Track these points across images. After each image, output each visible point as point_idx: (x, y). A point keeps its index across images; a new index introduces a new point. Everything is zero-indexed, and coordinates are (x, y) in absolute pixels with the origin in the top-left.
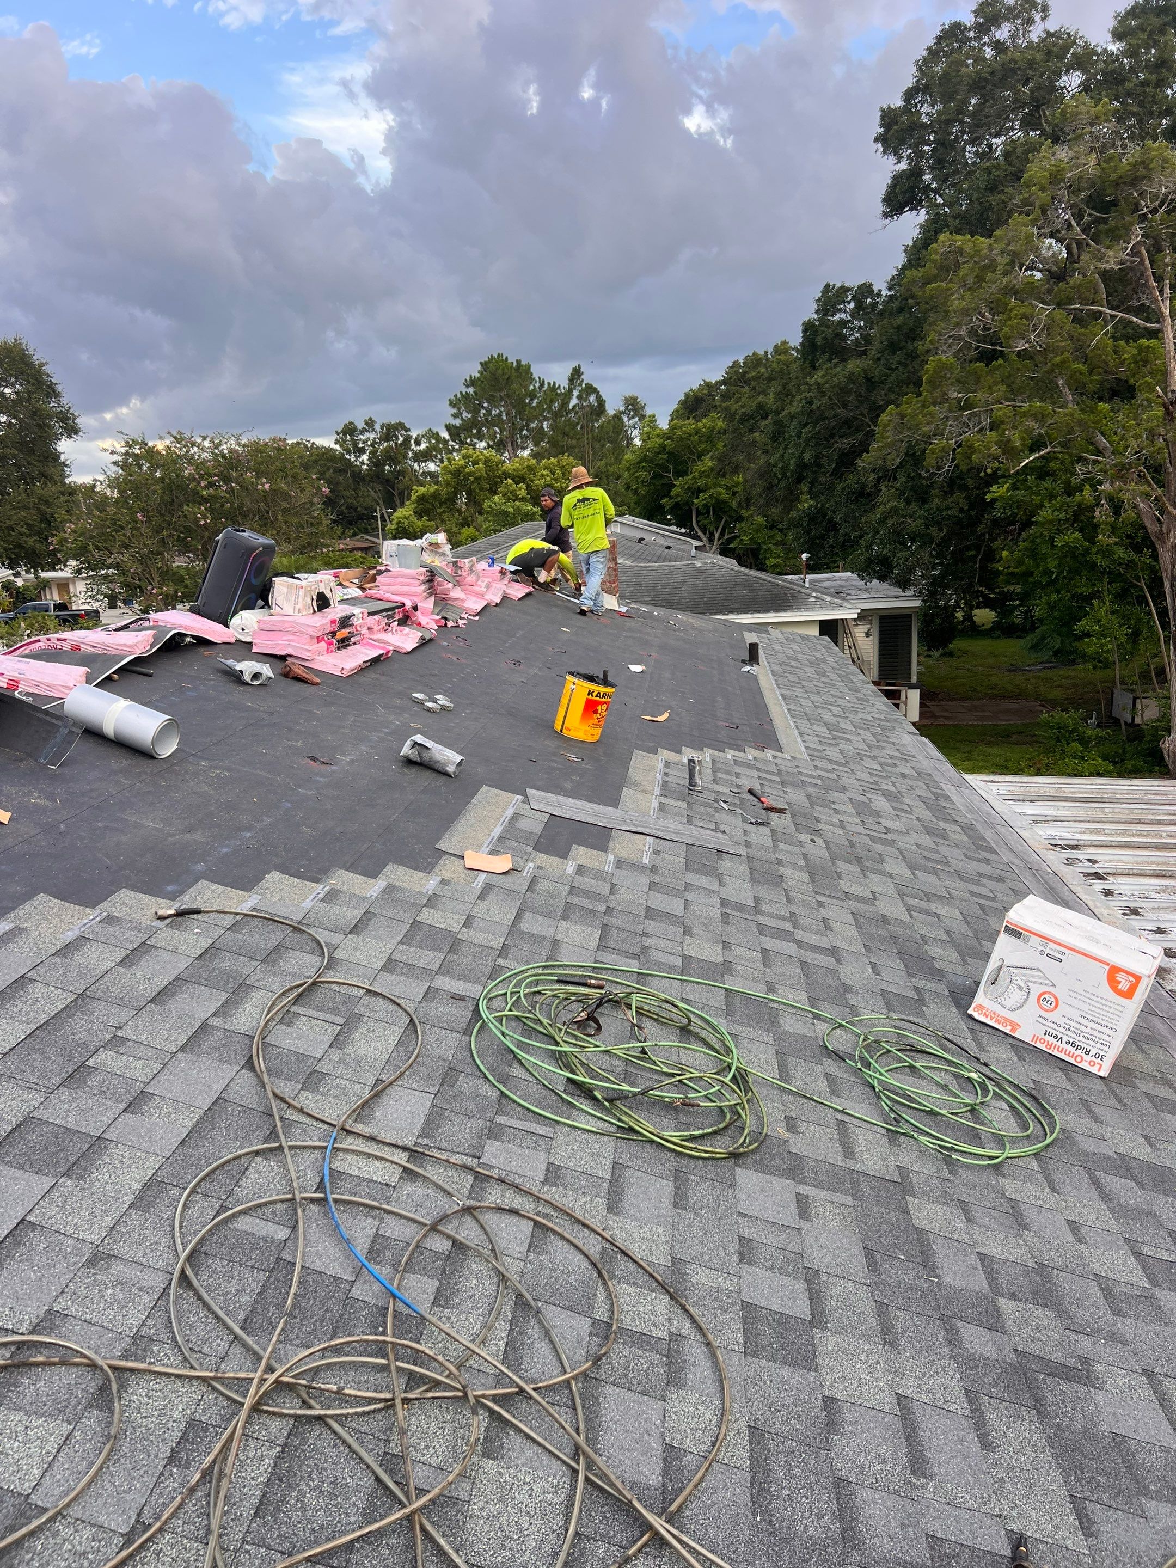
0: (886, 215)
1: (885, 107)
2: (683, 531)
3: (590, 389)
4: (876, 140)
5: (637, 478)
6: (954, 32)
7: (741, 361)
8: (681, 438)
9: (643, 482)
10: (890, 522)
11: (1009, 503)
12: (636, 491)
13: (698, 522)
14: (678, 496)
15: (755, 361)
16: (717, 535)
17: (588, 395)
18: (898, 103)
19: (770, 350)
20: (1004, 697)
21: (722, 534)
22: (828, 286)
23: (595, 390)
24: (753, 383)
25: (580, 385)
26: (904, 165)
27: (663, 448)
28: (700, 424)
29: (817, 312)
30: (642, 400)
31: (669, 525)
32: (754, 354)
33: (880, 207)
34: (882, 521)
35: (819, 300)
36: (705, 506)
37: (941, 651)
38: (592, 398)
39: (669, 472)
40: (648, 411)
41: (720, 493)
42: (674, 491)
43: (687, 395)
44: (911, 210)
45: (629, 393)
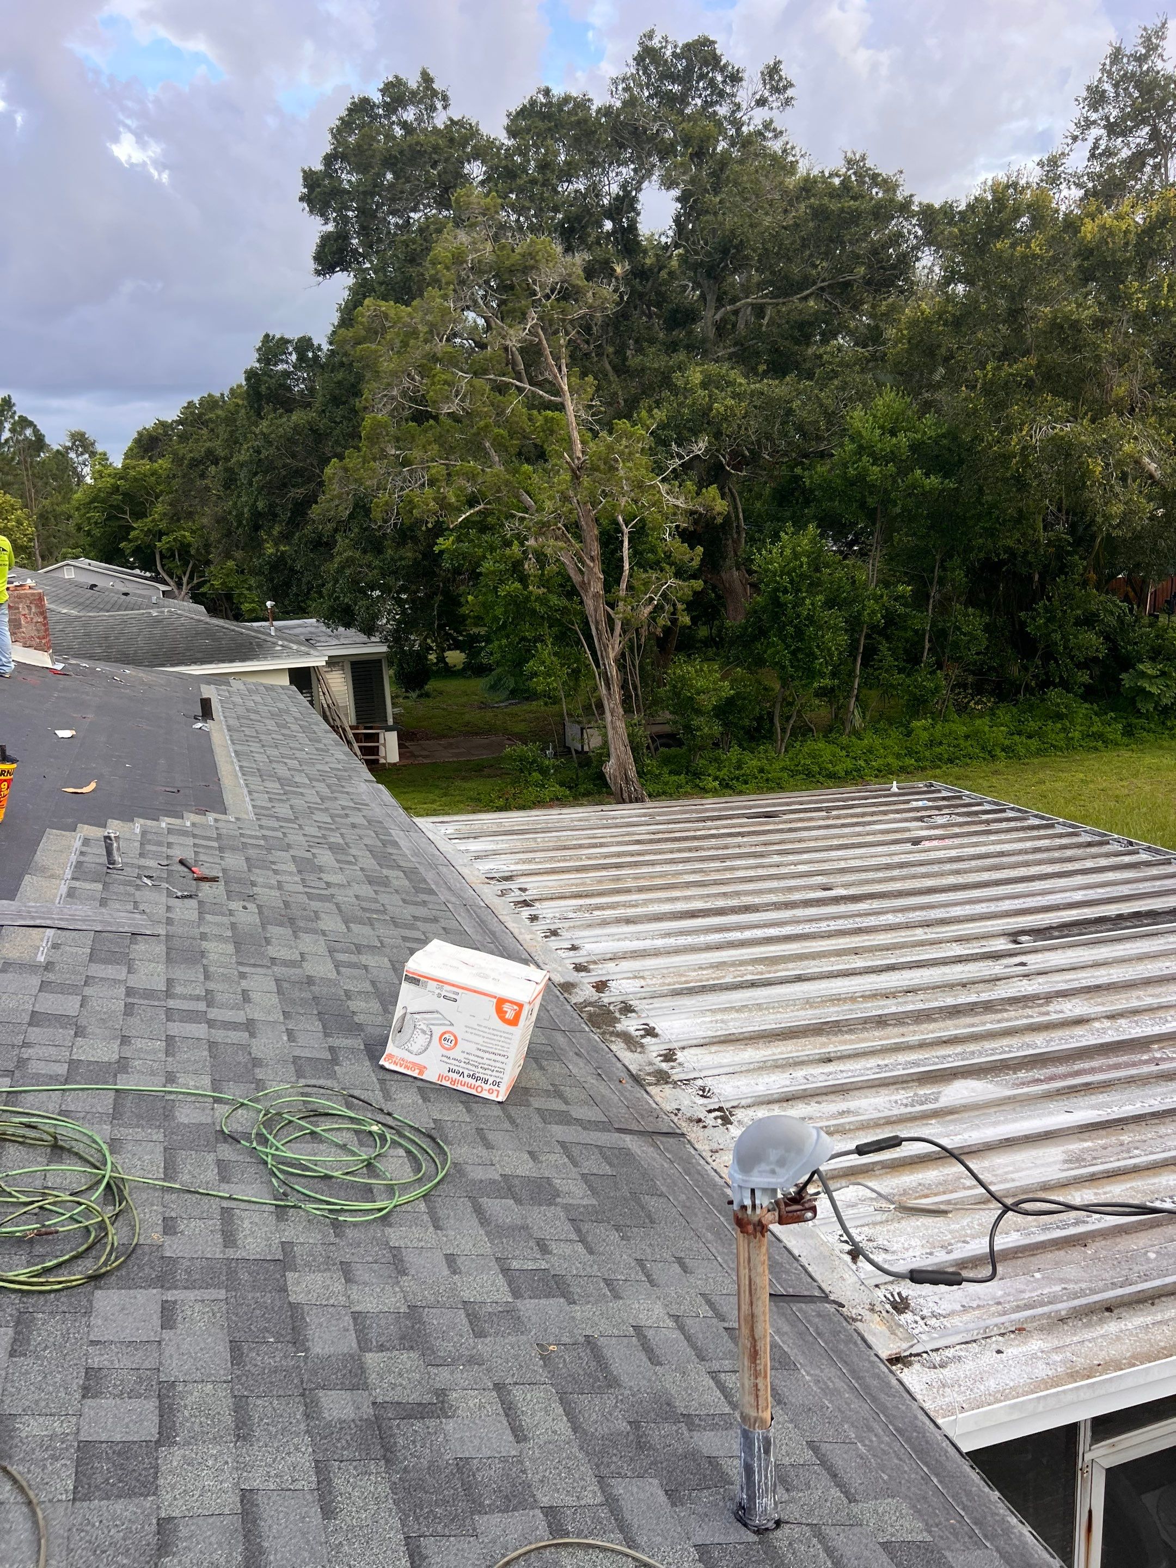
0: (318, 273)
1: (306, 168)
2: (148, 574)
3: (25, 422)
4: (301, 199)
5: (89, 518)
6: (362, 107)
7: (197, 402)
8: (136, 480)
9: (96, 523)
10: (348, 572)
11: (456, 554)
12: (89, 533)
13: (163, 566)
14: (136, 539)
15: (210, 403)
16: (185, 580)
17: (23, 428)
18: (318, 167)
19: (226, 393)
20: (477, 734)
21: (191, 578)
22: (267, 336)
23: (31, 424)
24: (211, 425)
25: (12, 417)
26: (330, 227)
27: (116, 489)
28: (156, 465)
29: (259, 361)
30: (91, 435)
31: (132, 569)
32: (209, 395)
33: (312, 265)
34: (340, 570)
35: (259, 349)
36: (170, 549)
37: (417, 692)
38: (28, 432)
39: (125, 513)
40: (99, 448)
41: (184, 536)
42: (133, 534)
43: (139, 433)
44: (342, 270)
45: (75, 429)
